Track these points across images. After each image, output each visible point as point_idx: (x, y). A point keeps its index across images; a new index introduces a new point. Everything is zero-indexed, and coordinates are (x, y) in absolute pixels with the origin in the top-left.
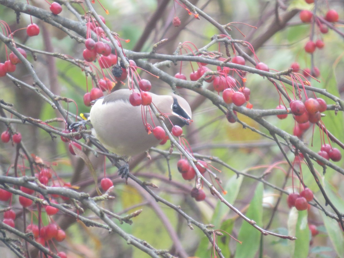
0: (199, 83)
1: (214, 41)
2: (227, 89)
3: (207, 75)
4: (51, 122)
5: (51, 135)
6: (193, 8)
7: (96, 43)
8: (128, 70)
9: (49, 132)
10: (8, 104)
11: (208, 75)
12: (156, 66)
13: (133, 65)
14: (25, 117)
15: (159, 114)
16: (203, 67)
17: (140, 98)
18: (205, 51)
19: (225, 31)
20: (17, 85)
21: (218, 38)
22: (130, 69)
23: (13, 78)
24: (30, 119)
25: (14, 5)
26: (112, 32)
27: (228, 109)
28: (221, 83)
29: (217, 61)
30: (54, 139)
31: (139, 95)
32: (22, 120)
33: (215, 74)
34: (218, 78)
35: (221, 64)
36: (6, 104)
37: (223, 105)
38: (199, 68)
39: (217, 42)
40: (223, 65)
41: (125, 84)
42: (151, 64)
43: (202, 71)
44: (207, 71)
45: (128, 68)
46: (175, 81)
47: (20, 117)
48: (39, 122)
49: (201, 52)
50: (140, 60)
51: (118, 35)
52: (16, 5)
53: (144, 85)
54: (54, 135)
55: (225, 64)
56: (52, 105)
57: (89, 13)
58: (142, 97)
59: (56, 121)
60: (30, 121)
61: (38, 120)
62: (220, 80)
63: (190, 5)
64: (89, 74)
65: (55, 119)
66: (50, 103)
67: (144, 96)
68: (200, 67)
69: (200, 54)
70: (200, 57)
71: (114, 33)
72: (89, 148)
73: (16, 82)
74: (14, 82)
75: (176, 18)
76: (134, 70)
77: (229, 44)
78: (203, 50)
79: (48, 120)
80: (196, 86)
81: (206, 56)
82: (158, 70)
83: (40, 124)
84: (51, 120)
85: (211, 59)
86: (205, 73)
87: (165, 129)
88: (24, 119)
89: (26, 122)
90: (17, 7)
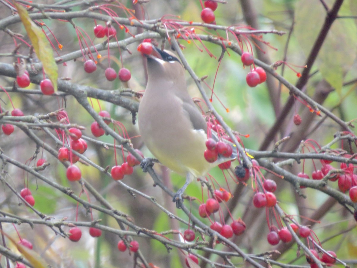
0: (324, 182)
1: (337, 138)
2: (353, 188)
3: (331, 174)
4: (166, 234)
5: (166, 246)
6: (314, 104)
7: (217, 143)
8: (251, 170)
9: (164, 243)
10: (121, 215)
11: (333, 174)
12: (278, 165)
13: (256, 165)
14: (140, 228)
15: (284, 216)
16: (327, 165)
17: (265, 199)
18: (329, 149)
19: (349, 128)
20: (132, 194)
21: (341, 135)
22: (253, 170)
23: (128, 187)
24: (144, 230)
25: (129, 105)
26: (233, 131)
27: (354, 208)
28: (347, 181)
29: (342, 158)
30: (170, 250)
31: (263, 196)
32: (136, 231)
33: (340, 172)
34: (343, 176)
35: (346, 161)
36: (119, 215)
37: (350, 204)
38: (322, 167)
39: (340, 139)
40: (348, 162)
41: (246, 185)
42: (273, 164)
43: (326, 170)
44: (331, 169)
45: (251, 168)
46: (299, 181)
47: (134, 229)
48: (154, 233)
49: (325, 150)
50: (262, 159)
51: (239, 135)
52: (131, 105)
53: (269, 185)
54: (170, 246)
55: (351, 161)
56: (169, 215)
57: (209, 112)
58: (267, 198)
59: (172, 233)
60: (144, 232)
61: (153, 231)
62: (345, 178)
63: (311, 102)
64: (205, 184)
65: (171, 231)
66: (166, 213)
67: (269, 198)
68: (324, 166)
69: (324, 152)
70: (325, 154)
71: (236, 132)
72: (206, 260)
73: (131, 192)
74: (129, 191)
75: (297, 115)
76: (257, 170)
77: (353, 141)
78: (326, 148)
79: (164, 232)
80: (320, 185)
81: (331, 154)
82: (281, 169)
83: (155, 235)
84: (167, 232)
85: (336, 156)
86: (330, 172)
87: (291, 232)
88: (138, 230)
89: (141, 234)
90: (133, 107)
